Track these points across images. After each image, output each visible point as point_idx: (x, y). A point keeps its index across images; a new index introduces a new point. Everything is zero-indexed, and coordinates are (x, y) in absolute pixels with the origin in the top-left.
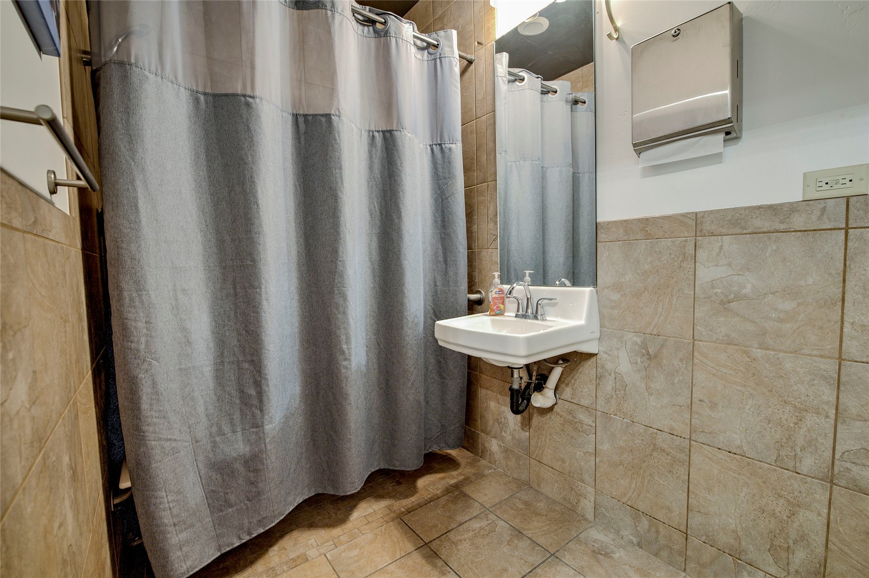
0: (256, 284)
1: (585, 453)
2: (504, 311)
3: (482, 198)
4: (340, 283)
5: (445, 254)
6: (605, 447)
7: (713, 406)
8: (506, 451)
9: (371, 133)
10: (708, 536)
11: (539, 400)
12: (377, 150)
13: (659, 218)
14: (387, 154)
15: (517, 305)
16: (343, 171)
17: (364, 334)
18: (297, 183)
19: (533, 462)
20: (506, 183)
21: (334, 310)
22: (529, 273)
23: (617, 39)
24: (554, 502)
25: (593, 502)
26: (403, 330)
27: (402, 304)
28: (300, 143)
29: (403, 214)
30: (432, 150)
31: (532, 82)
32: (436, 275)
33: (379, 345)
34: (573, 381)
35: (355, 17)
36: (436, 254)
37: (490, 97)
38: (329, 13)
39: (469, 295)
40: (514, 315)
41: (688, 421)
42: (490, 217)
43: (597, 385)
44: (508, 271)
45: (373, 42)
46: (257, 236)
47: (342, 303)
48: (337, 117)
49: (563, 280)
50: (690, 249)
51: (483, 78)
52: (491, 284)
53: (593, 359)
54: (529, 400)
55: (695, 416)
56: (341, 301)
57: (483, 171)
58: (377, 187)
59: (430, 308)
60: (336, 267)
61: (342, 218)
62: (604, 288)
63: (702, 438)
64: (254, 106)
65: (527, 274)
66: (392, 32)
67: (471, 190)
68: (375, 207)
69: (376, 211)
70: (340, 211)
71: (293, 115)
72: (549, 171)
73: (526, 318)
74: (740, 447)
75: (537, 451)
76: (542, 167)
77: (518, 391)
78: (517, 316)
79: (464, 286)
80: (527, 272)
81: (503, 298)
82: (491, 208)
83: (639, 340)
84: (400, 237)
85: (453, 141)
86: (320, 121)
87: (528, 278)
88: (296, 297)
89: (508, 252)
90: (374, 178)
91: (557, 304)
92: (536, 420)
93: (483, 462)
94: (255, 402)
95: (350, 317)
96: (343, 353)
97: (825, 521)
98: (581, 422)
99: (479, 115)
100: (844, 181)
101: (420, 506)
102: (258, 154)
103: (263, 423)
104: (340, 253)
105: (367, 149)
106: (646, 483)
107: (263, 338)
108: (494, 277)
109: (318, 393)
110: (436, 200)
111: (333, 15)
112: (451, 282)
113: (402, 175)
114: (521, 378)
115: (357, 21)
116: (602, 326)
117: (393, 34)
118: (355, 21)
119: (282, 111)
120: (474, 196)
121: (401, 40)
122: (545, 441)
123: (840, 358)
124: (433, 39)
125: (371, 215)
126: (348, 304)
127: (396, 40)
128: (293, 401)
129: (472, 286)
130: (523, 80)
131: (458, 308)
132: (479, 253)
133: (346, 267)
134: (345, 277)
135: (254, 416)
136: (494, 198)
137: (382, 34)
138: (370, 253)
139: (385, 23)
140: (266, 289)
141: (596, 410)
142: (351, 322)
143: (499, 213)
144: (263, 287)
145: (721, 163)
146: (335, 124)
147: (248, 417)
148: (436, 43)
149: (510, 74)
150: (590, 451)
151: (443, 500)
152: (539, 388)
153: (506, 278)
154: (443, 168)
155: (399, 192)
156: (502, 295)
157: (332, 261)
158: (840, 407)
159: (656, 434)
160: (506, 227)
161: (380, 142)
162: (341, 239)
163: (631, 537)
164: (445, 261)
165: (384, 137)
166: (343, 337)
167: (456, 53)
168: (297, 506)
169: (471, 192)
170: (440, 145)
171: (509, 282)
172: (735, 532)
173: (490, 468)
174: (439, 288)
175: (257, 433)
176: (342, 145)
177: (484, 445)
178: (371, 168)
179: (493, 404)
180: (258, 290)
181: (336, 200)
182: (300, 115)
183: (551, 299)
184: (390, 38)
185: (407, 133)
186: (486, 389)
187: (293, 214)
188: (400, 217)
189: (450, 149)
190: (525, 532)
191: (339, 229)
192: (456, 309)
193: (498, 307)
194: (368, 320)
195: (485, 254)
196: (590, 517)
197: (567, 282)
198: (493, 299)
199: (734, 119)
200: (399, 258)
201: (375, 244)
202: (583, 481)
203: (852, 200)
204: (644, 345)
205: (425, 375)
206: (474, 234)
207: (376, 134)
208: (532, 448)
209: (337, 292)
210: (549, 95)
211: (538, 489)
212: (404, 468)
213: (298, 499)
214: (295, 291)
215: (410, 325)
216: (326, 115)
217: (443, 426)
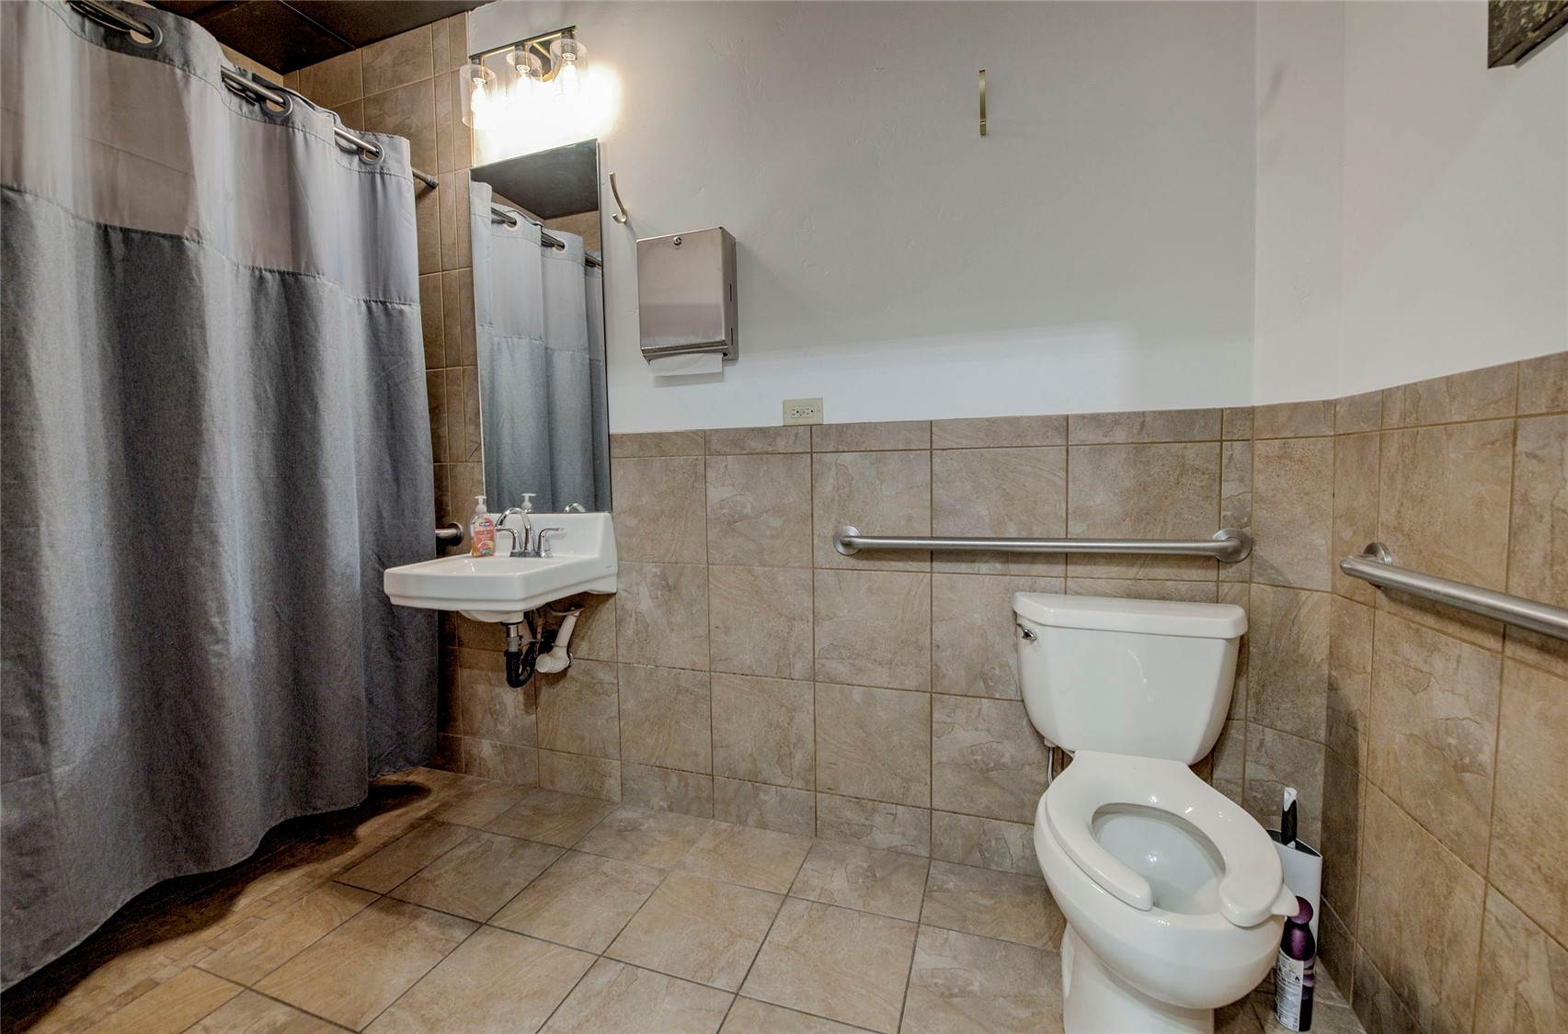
0: (27, 518)
1: (607, 720)
2: (494, 551)
3: (455, 388)
4: (203, 515)
5: (395, 470)
6: (630, 705)
7: (727, 631)
8: (504, 751)
9: (257, 272)
10: (730, 770)
11: (547, 664)
12: (268, 301)
13: (672, 433)
14: (289, 309)
15: (512, 540)
16: (208, 332)
17: (249, 600)
18: (106, 344)
19: (543, 753)
20: (492, 368)
21: (192, 560)
22: (530, 497)
23: (625, 223)
24: (573, 796)
25: (619, 778)
26: (325, 587)
27: (323, 547)
28: (113, 275)
29: (321, 406)
30: (369, 309)
31: (526, 228)
32: (381, 500)
33: (279, 616)
34: (589, 632)
35: (226, 82)
36: (379, 469)
37: (465, 245)
38: (179, 72)
39: (437, 531)
40: (509, 554)
41: (707, 652)
42: (468, 416)
43: (618, 631)
44: (499, 495)
45: (260, 127)
46: (28, 433)
47: (208, 547)
48: (196, 244)
49: (575, 505)
50: (701, 469)
51: (453, 214)
52: (473, 513)
53: (612, 601)
54: (533, 665)
55: (713, 645)
56: (206, 546)
57: (456, 348)
58: (269, 359)
59: (370, 552)
60: (195, 489)
61: (206, 408)
62: (619, 513)
63: (720, 667)
64: (20, 206)
65: (527, 499)
66: (298, 121)
67: (436, 375)
68: (265, 391)
69: (268, 398)
70: (203, 397)
71: (99, 226)
72: (556, 354)
73: (525, 556)
74: (750, 667)
75: (548, 737)
76: (546, 348)
77: (518, 654)
78: (512, 555)
79: (429, 515)
80: (527, 496)
81: (491, 532)
82: (471, 403)
83: (658, 571)
84: (316, 441)
85: (405, 300)
86: (159, 245)
87: (527, 504)
88: (108, 542)
89: (499, 466)
90: (263, 344)
91: (565, 535)
92: (545, 694)
93: (469, 778)
94: (30, 729)
95: (225, 570)
96: (213, 630)
97: (812, 717)
98: (601, 682)
99: (447, 266)
100: (807, 411)
101: (367, 857)
102: (29, 291)
103: (48, 764)
104: (204, 466)
105: (248, 295)
106: (673, 734)
107: (45, 613)
108: (477, 502)
109: (159, 706)
110: (377, 386)
111: (187, 78)
112: (406, 512)
113: (318, 345)
114: (521, 637)
115: (229, 90)
116: (620, 559)
117: (298, 124)
118: (226, 90)
119: (76, 217)
120: (443, 383)
121: (313, 138)
122: (558, 720)
123: (813, 568)
124: (368, 143)
125: (258, 403)
126: (220, 549)
127: (305, 136)
128: (106, 724)
129: (443, 517)
130: (514, 223)
131: (420, 551)
132: (453, 468)
133: (214, 488)
134: (215, 505)
135: (27, 754)
136: (473, 390)
137: (279, 120)
138: (258, 466)
139: (285, 104)
140: (51, 528)
141: (617, 662)
142: (228, 578)
143: (483, 411)
144: (43, 525)
145: (723, 381)
146: (191, 254)
147: (14, 758)
148: (374, 149)
149: (494, 211)
150: (613, 714)
151: (406, 840)
152: (547, 647)
153: (496, 504)
154: (389, 338)
155: (312, 372)
156: (489, 528)
157: (186, 479)
158: (816, 610)
159: (680, 673)
160: (493, 430)
161: (276, 288)
162: (204, 442)
163: (662, 803)
164: (397, 479)
165: (283, 281)
166: (212, 606)
167: (409, 170)
168: (122, 908)
169: (437, 377)
170: (384, 303)
171: (501, 509)
172: (751, 755)
173: (480, 783)
174: (386, 522)
175: (35, 784)
176: (204, 289)
177: (469, 753)
178: (257, 327)
179: (481, 689)
180: (31, 530)
181: (194, 377)
182: (114, 228)
183: (557, 530)
184: (294, 131)
185: (326, 282)
186: (470, 668)
187: (99, 396)
188: (315, 409)
189: (401, 312)
190: (531, 839)
191: (201, 426)
192: (417, 552)
193: (484, 544)
194: (257, 575)
195: (462, 469)
196: (617, 798)
197: (580, 508)
198: (477, 533)
199: (729, 342)
200: (314, 475)
201: (267, 452)
202: (606, 756)
203: (814, 428)
204: (664, 576)
205: (367, 657)
206: (443, 439)
207: (268, 275)
208: (541, 735)
209: (197, 530)
210: (554, 249)
211: (551, 787)
212: (333, 807)
213: (123, 897)
214: (104, 531)
215: (338, 580)
216: (172, 237)
217: (399, 734)
